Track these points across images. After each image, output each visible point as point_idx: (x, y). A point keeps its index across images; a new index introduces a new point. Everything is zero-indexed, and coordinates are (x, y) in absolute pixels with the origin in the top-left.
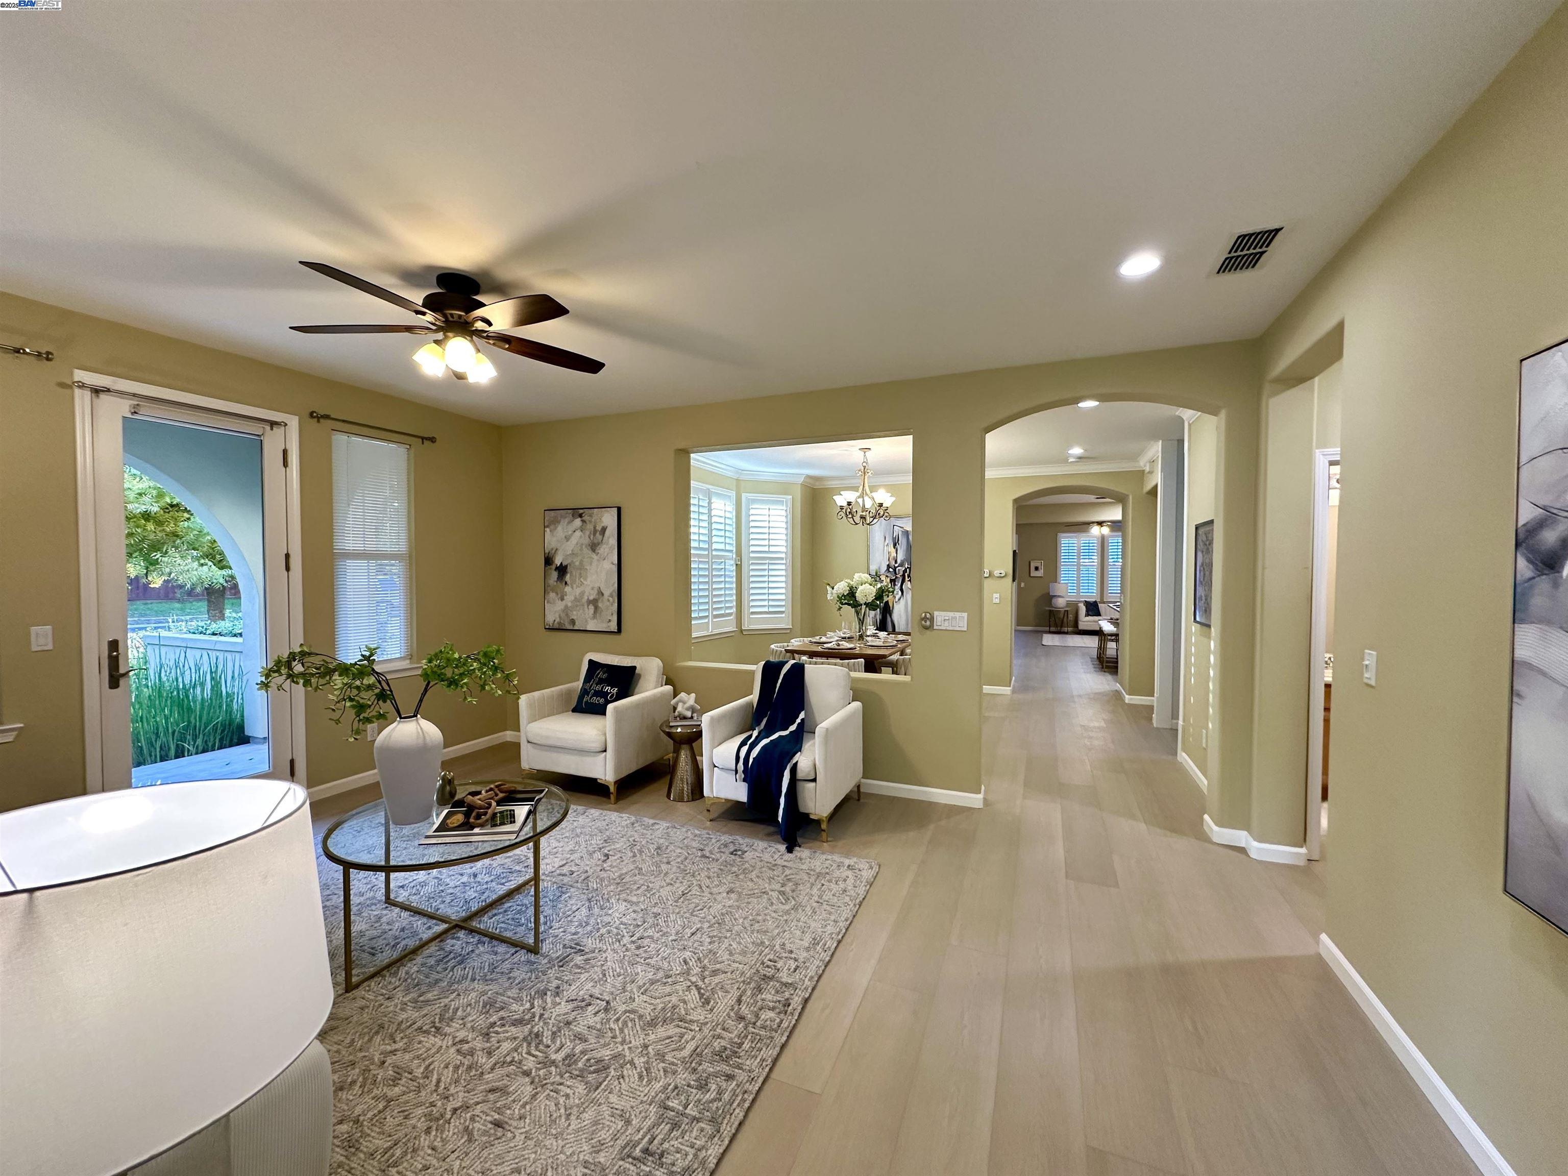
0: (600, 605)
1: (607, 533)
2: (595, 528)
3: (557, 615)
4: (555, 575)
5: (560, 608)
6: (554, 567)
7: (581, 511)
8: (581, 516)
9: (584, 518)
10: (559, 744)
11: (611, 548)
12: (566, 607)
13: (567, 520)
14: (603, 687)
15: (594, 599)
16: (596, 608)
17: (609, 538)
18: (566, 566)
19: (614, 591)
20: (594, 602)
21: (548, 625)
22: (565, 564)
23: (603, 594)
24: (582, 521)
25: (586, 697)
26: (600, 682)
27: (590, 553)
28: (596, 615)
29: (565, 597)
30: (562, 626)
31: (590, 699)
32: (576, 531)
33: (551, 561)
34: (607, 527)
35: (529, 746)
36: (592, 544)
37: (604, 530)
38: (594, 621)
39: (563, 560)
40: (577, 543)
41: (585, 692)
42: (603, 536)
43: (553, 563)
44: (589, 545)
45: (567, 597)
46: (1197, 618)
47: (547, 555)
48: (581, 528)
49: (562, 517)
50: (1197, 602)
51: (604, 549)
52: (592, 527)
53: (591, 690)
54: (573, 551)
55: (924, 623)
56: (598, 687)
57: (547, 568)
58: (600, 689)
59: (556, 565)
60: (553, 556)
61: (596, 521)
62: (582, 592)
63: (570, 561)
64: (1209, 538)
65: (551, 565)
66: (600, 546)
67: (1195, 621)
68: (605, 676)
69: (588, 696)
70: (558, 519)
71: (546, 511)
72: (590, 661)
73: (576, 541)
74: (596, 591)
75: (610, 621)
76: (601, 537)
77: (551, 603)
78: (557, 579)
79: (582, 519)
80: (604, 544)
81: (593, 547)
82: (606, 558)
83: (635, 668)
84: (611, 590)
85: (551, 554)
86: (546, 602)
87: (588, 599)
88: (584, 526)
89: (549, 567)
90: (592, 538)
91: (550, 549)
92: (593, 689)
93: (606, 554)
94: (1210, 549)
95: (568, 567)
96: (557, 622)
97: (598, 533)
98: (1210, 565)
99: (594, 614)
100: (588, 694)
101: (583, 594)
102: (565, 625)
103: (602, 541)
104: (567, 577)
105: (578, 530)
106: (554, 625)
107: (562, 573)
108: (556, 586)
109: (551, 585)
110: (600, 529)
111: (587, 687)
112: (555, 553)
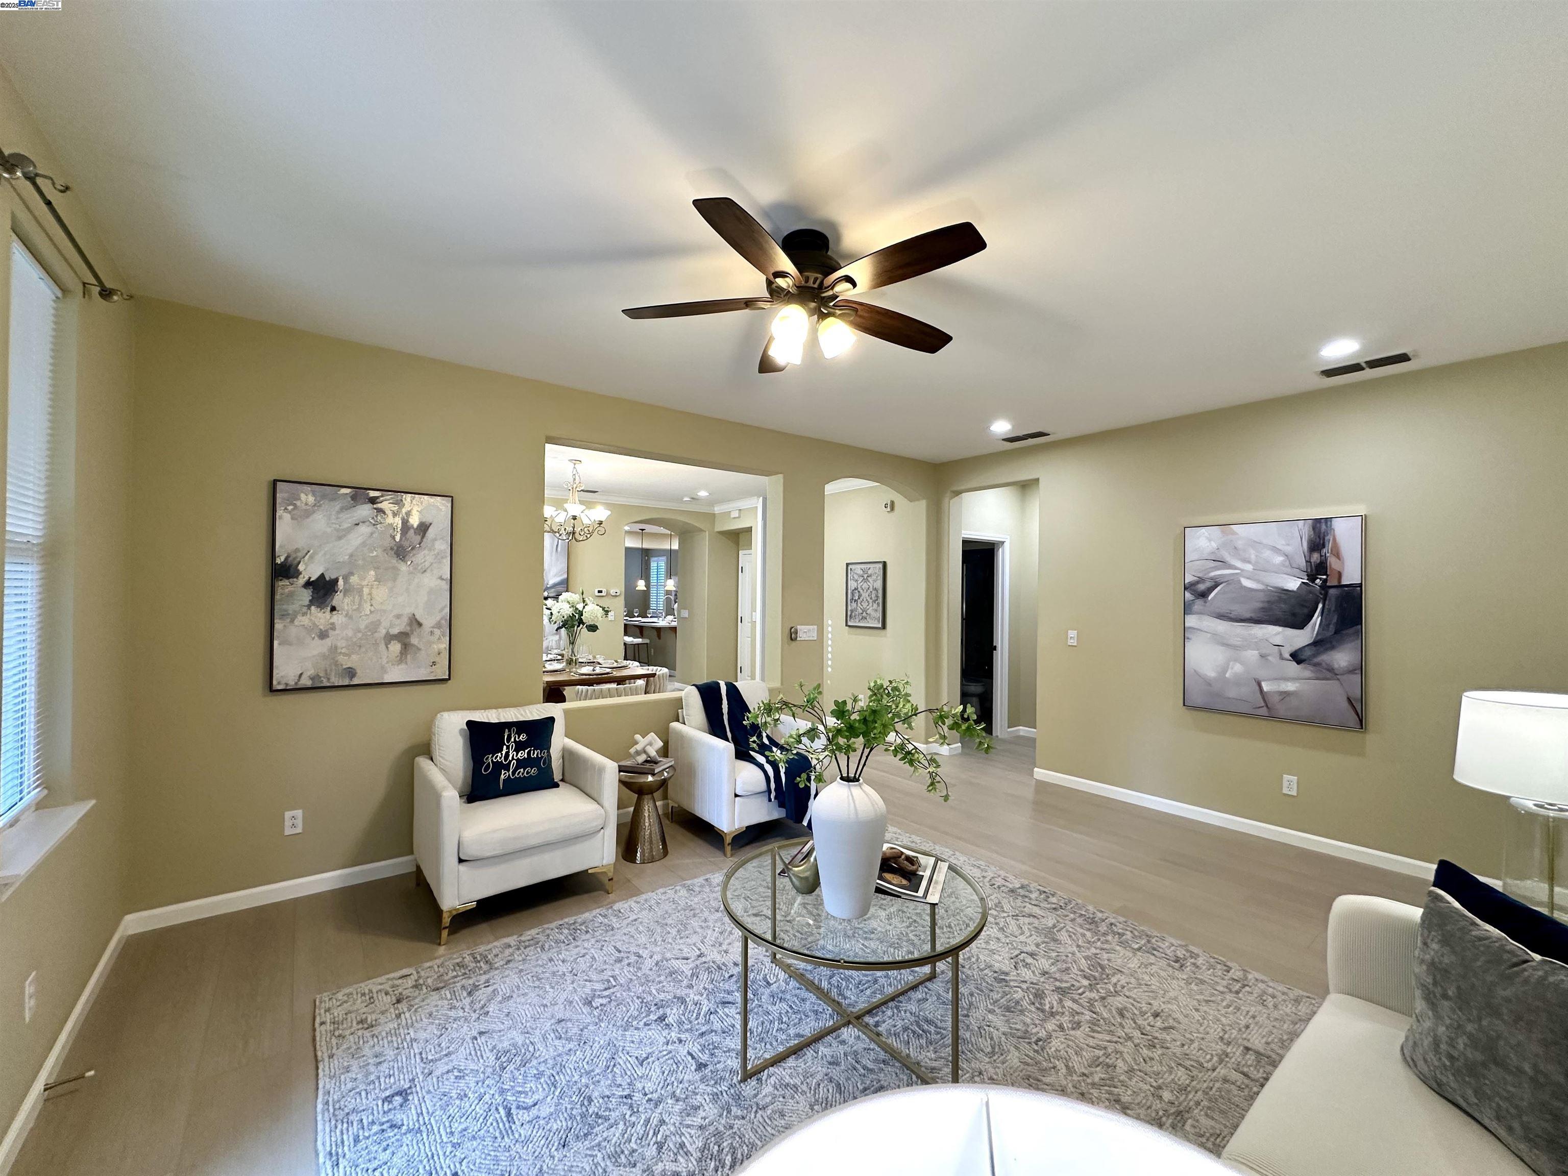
0: (414, 640)
1: (431, 533)
2: (405, 522)
3: (308, 665)
4: (306, 596)
5: (315, 652)
6: (300, 581)
7: (373, 494)
8: (373, 501)
9: (379, 506)
11: (439, 556)
12: (334, 649)
13: (337, 506)
15: (401, 633)
16: (406, 647)
17: (434, 540)
18: (336, 581)
19: (442, 618)
20: (403, 638)
21: (279, 683)
22: (333, 577)
23: (420, 625)
24: (375, 509)
25: (503, 772)
26: (519, 747)
27: (394, 561)
28: (406, 658)
29: (331, 633)
30: (322, 682)
31: (513, 773)
32: (361, 524)
33: (292, 570)
34: (431, 524)
35: (463, 868)
36: (398, 548)
37: (423, 528)
38: (400, 667)
39: (327, 570)
40: (364, 544)
41: (499, 767)
42: (423, 537)
43: (297, 574)
44: (392, 549)
45: (337, 632)
46: (850, 624)
47: (278, 561)
48: (372, 521)
49: (324, 497)
50: (849, 613)
51: (423, 557)
52: (400, 522)
53: (510, 762)
54: (351, 556)
55: (792, 636)
56: (522, 755)
57: (281, 583)
58: (526, 756)
59: (307, 578)
60: (296, 562)
61: (408, 514)
62: (372, 622)
63: (344, 571)
64: (870, 572)
65: (293, 577)
66: (414, 552)
67: (846, 625)
68: (523, 737)
69: (509, 771)
70: (311, 499)
71: (278, 483)
72: (470, 724)
73: (359, 541)
74: (405, 620)
75: (434, 663)
76: (419, 538)
77: (290, 644)
78: (307, 603)
79: (375, 506)
80: (425, 549)
81: (401, 552)
82: (428, 571)
83: (551, 720)
84: (438, 618)
85: (290, 559)
86: (276, 643)
87: (388, 633)
88: (379, 518)
89: (286, 582)
90: (398, 538)
91: (291, 548)
92: (513, 758)
93: (427, 564)
94: (869, 579)
95: (341, 582)
96: (303, 677)
97: (412, 531)
98: (871, 589)
99: (401, 653)
100: (507, 767)
101: (374, 627)
102: (329, 679)
103: (420, 544)
104: (336, 597)
105: (363, 522)
106: (296, 683)
107: (322, 592)
108: (304, 614)
109: (291, 612)
110: (415, 526)
111: (500, 758)
112: (304, 557)
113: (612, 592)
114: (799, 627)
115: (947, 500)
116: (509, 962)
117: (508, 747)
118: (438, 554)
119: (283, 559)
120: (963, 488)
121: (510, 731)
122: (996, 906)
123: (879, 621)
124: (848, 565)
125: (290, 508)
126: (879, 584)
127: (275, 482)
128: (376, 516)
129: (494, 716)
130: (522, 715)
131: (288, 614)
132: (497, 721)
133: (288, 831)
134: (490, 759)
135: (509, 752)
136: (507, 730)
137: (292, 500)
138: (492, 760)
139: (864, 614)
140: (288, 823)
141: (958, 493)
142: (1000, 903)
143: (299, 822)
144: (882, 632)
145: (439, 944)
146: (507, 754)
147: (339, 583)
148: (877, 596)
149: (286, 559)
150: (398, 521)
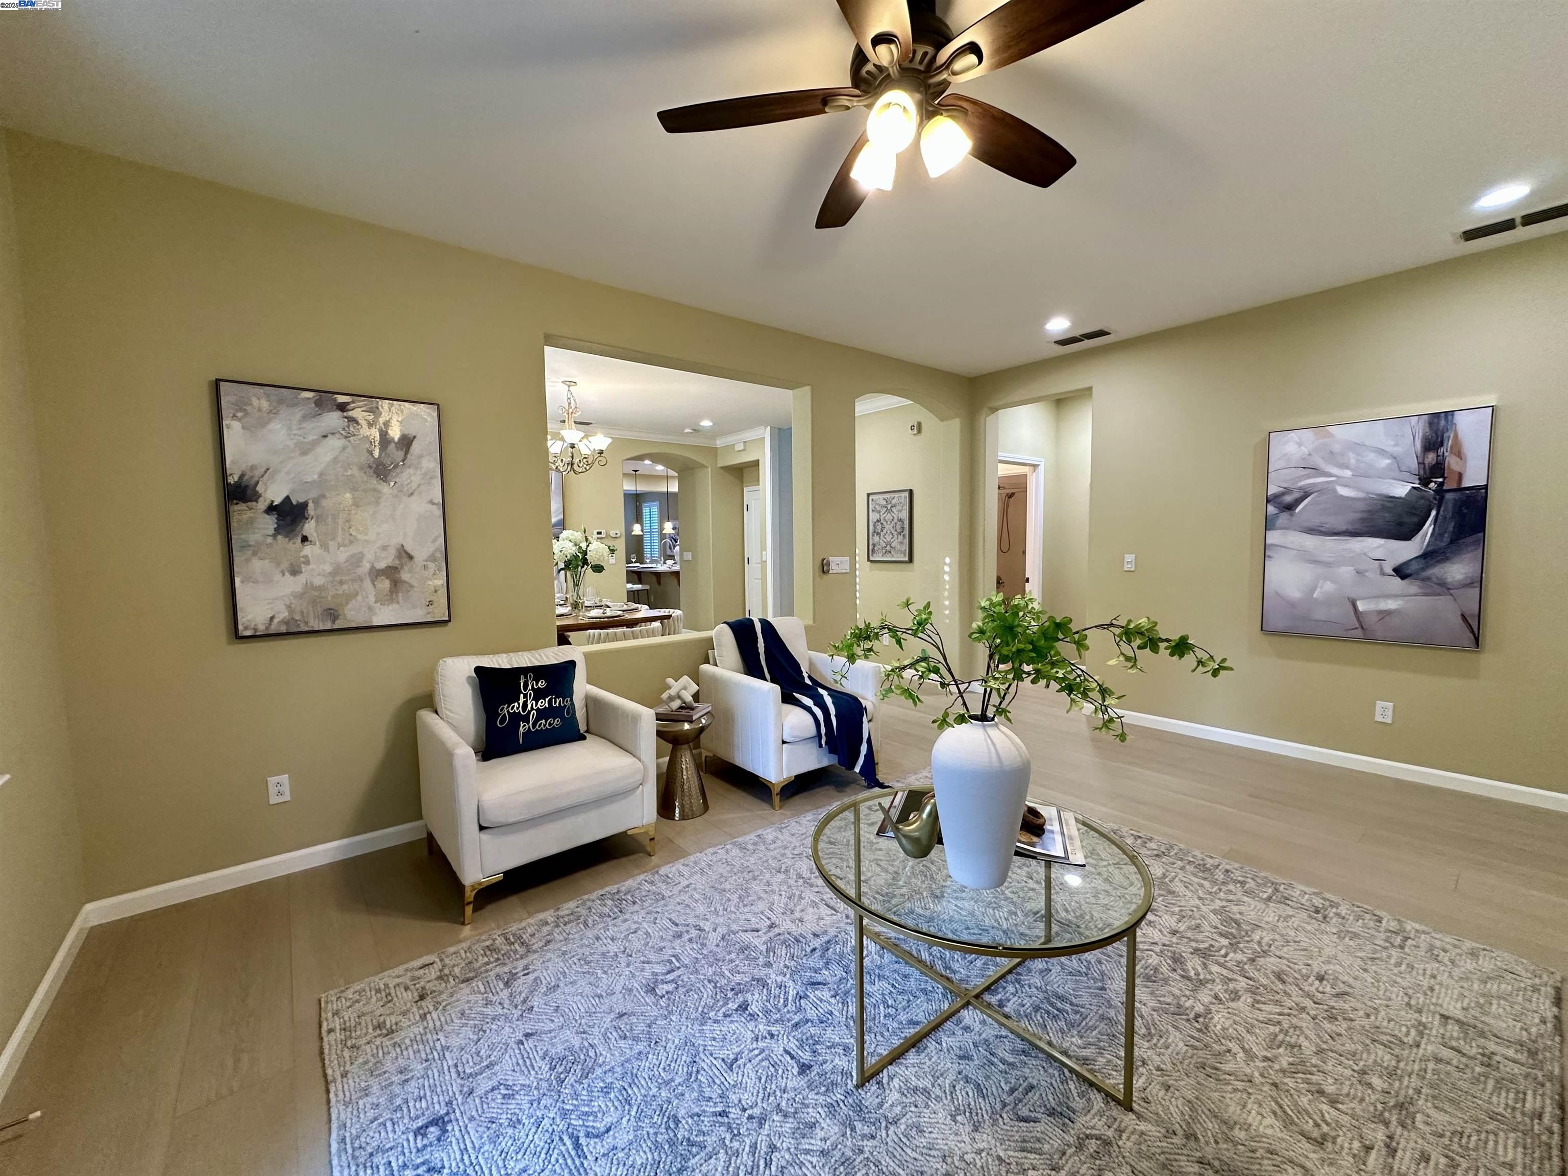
0: (405, 576)
1: (416, 447)
2: (384, 435)
3: (280, 606)
4: (269, 523)
5: (288, 591)
6: (262, 505)
7: (341, 399)
8: (342, 407)
9: (350, 413)
10: (564, 804)
11: (427, 477)
12: (310, 587)
13: (298, 413)
14: (550, 702)
15: (389, 567)
16: (396, 583)
17: (421, 457)
18: (304, 506)
19: (436, 550)
20: (391, 573)
21: (246, 628)
22: (301, 500)
23: (411, 557)
24: (346, 417)
25: (522, 725)
26: (539, 695)
27: (374, 482)
28: (397, 596)
29: (304, 568)
30: (298, 626)
31: (534, 725)
32: (330, 436)
33: (249, 492)
34: (415, 437)
35: (485, 836)
36: (377, 466)
37: (406, 442)
38: (390, 608)
39: (293, 491)
40: (335, 460)
41: (517, 718)
42: (407, 453)
43: (255, 497)
44: (370, 467)
45: (311, 566)
46: (872, 558)
47: (231, 480)
48: (343, 432)
49: (281, 401)
50: (871, 547)
51: (408, 477)
52: (378, 435)
53: (529, 712)
54: (321, 475)
55: (824, 568)
56: (543, 704)
57: (236, 508)
58: (547, 705)
59: (268, 503)
60: (253, 482)
61: (387, 424)
62: (353, 556)
63: (313, 494)
64: (894, 502)
65: (250, 501)
66: (398, 470)
67: (869, 560)
68: (542, 684)
69: (528, 723)
70: (265, 404)
71: (222, 383)
72: (479, 670)
73: (329, 457)
74: (392, 552)
75: (431, 603)
76: (401, 454)
77: (256, 582)
78: (272, 532)
79: (345, 414)
80: (410, 467)
81: (381, 471)
82: (416, 494)
83: (572, 664)
84: (431, 550)
85: (246, 477)
86: (237, 580)
87: (373, 567)
88: (351, 429)
89: (242, 506)
90: (376, 453)
91: (244, 467)
92: (532, 709)
93: (414, 486)
94: (894, 509)
95: (311, 506)
96: (276, 621)
97: (393, 445)
98: (896, 520)
99: (391, 592)
100: (526, 719)
101: (356, 560)
102: (306, 623)
103: (403, 461)
104: (307, 525)
105: (333, 434)
106: (267, 628)
107: (289, 519)
108: (270, 546)
109: (252, 543)
110: (396, 439)
111: (518, 708)
112: (262, 476)
113: (612, 533)
114: (831, 559)
115: (982, 418)
116: (548, 942)
117: (525, 696)
118: (425, 474)
119: (236, 479)
120: (1000, 403)
121: (526, 677)
122: (1092, 854)
123: (905, 555)
124: (868, 495)
125: (239, 414)
126: (905, 515)
127: (217, 381)
128: (348, 427)
129: (505, 661)
130: (537, 659)
131: (250, 546)
132: (509, 667)
133: (274, 800)
134: (505, 710)
135: (526, 701)
136: (522, 677)
137: (241, 406)
138: (508, 711)
139: (888, 548)
140: (272, 790)
141: (994, 410)
142: (1094, 850)
143: (286, 789)
144: (910, 565)
145: (463, 924)
146: (525, 705)
147: (309, 508)
148: (903, 528)
149: (242, 476)
150: (375, 434)
